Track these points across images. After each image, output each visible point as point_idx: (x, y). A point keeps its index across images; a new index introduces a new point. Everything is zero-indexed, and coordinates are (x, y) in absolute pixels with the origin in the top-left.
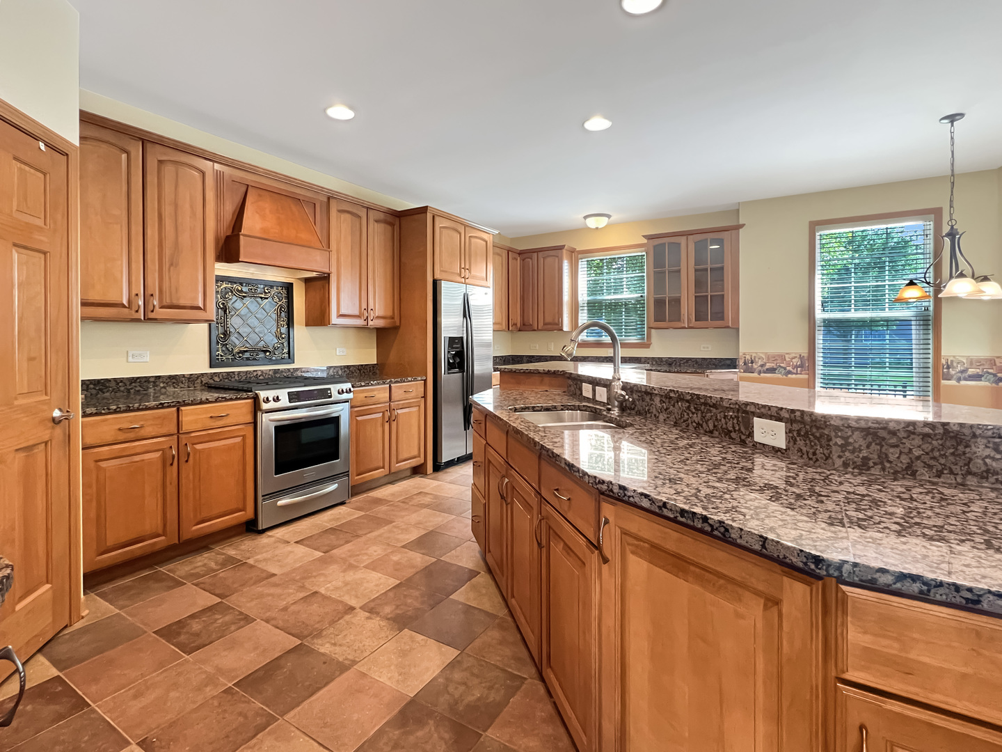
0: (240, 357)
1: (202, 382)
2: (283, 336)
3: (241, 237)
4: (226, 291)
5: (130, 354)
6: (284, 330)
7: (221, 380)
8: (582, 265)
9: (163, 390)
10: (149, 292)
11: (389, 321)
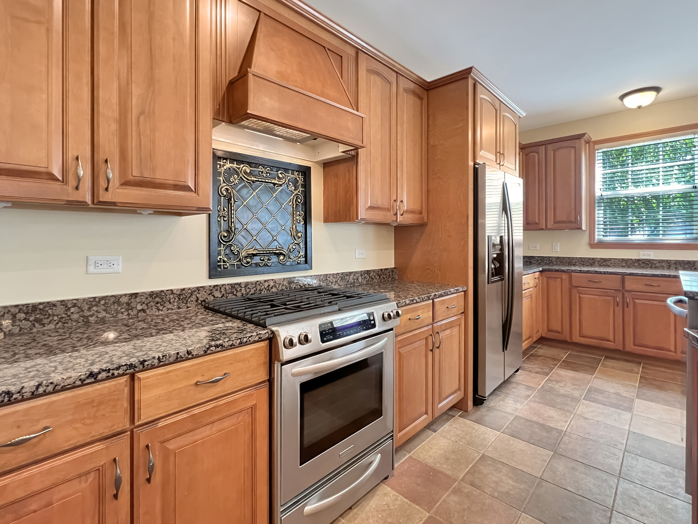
0: (248, 263)
1: (198, 299)
2: (299, 235)
3: (250, 76)
4: (230, 172)
5: (91, 262)
6: (300, 227)
7: (223, 295)
8: (599, 156)
9: (141, 314)
10: (100, 156)
11: (417, 216)
